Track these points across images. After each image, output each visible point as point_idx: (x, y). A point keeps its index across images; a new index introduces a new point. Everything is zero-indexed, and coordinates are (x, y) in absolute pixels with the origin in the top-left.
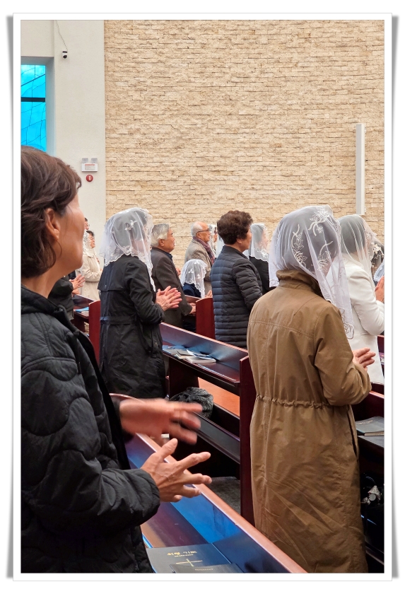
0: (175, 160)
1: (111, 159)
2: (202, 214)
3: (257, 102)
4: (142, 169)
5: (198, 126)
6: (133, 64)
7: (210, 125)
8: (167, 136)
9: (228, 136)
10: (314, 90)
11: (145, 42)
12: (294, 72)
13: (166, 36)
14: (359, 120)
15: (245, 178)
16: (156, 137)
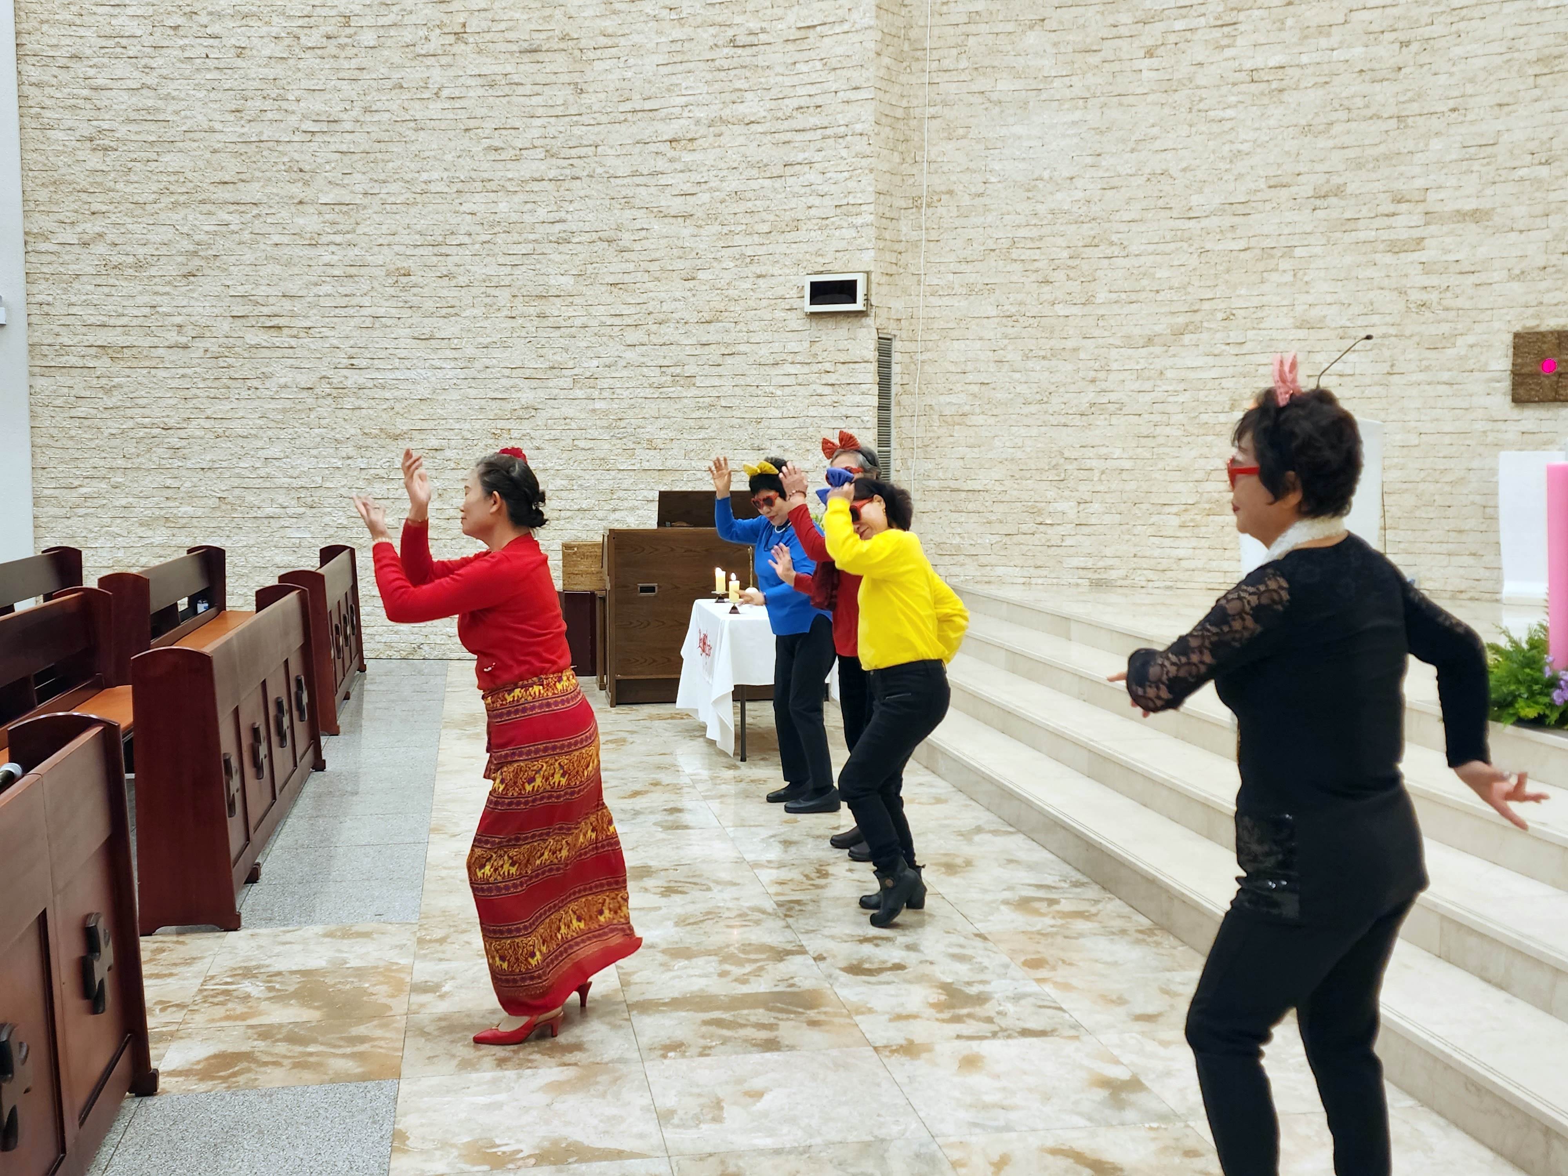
0: (184, 303)
1: (39, 298)
2: (245, 421)
3: (357, 177)
4: (112, 322)
5: (232, 227)
6: (86, 92)
7: (258, 226)
8: (164, 250)
9: (298, 251)
10: (477, 149)
11: (111, 43)
12: (435, 109)
13: (158, 31)
14: (569, 217)
15: (335, 342)
16: (141, 251)
